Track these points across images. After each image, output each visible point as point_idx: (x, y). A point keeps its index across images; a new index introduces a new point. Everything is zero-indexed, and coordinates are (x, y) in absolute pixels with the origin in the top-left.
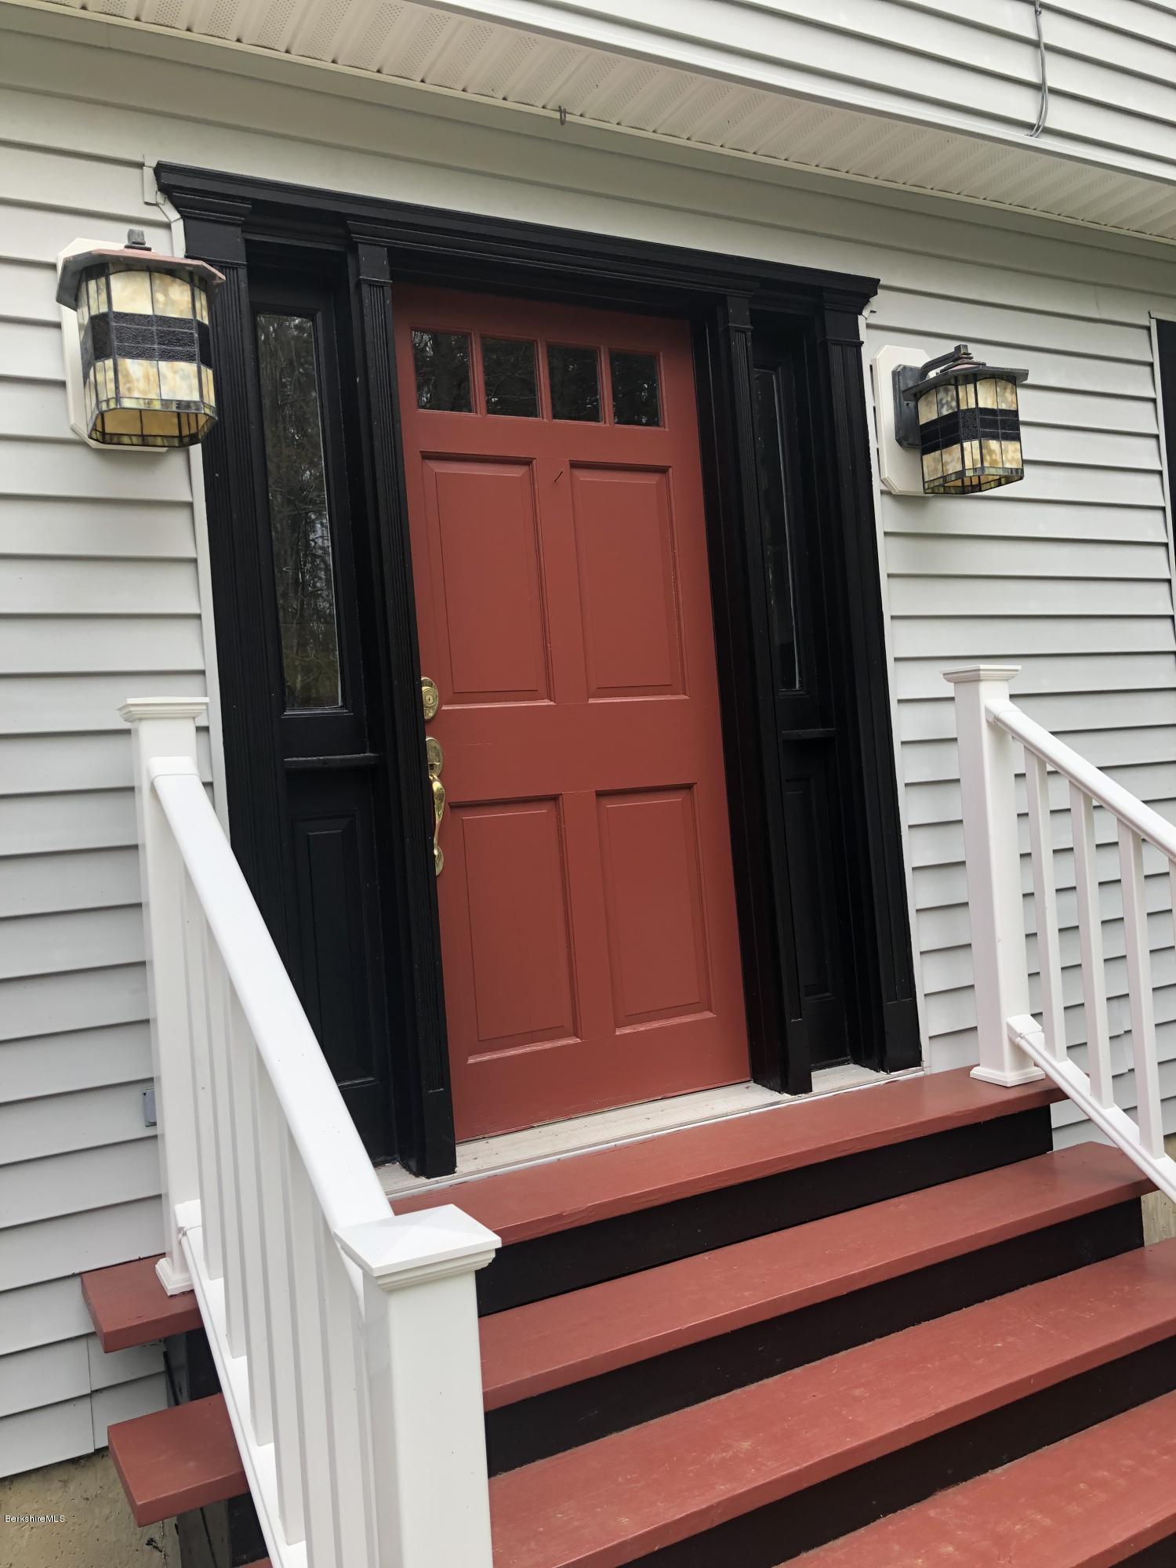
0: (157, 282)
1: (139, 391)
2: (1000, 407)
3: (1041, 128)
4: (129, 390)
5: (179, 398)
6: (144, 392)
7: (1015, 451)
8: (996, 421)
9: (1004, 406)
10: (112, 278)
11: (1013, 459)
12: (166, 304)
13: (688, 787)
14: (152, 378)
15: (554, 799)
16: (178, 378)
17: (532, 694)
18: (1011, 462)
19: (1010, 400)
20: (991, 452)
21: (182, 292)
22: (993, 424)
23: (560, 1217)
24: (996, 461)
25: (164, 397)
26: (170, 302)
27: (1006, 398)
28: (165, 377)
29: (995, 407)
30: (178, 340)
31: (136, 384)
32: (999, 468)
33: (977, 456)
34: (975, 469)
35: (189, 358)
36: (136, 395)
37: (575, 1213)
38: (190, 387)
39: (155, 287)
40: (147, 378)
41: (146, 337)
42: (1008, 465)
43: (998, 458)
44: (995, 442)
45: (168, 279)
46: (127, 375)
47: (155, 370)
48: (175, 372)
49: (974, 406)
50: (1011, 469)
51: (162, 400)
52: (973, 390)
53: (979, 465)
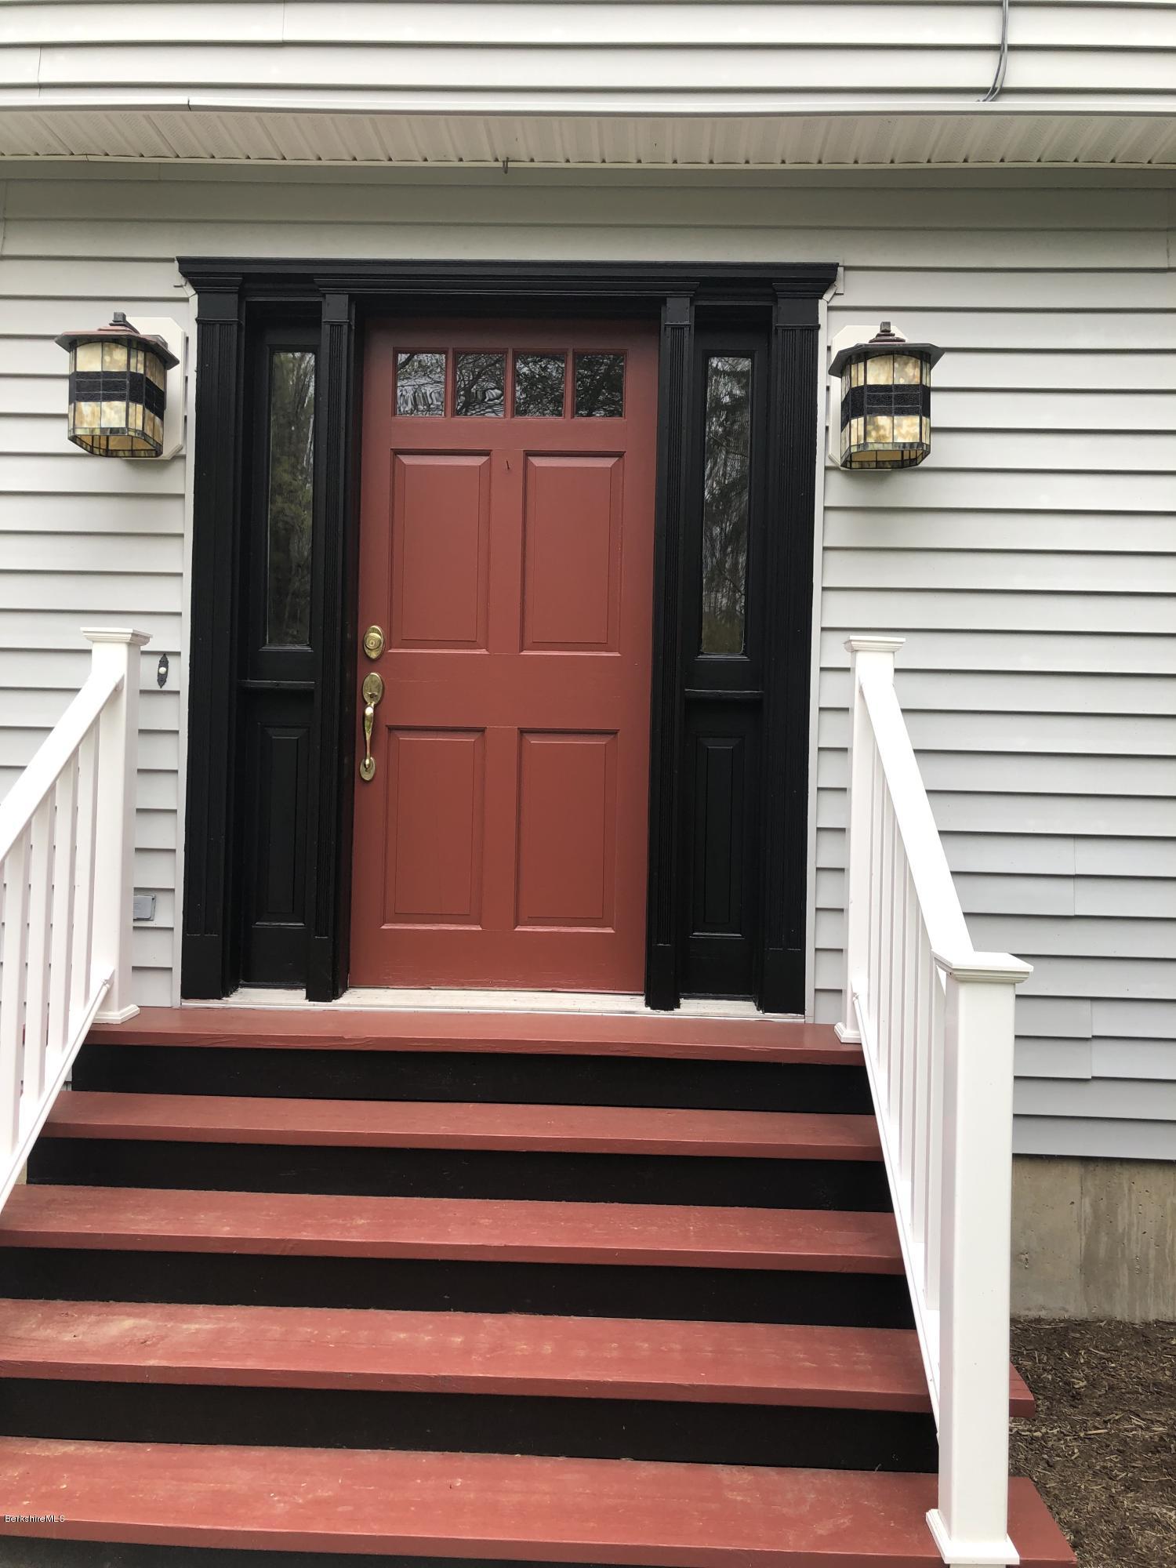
0: (106, 349)
1: (87, 423)
2: (896, 383)
3: (998, 90)
4: (82, 423)
5: (112, 426)
6: (91, 423)
7: (913, 425)
8: (890, 397)
9: (902, 382)
10: (78, 349)
11: (908, 433)
12: (110, 362)
13: (614, 733)
14: (96, 414)
15: (482, 730)
16: (113, 412)
17: (471, 644)
18: (904, 437)
19: (911, 374)
20: (877, 428)
21: (122, 355)
22: (887, 400)
23: (342, 1039)
24: (884, 437)
25: (103, 426)
26: (112, 361)
27: (906, 373)
28: (104, 412)
29: (890, 383)
30: (117, 386)
31: (85, 418)
32: (889, 443)
33: (862, 433)
34: (858, 446)
35: (120, 398)
36: (85, 426)
37: (354, 1039)
38: (120, 418)
39: (105, 352)
40: (93, 413)
41: (95, 386)
42: (900, 440)
43: (888, 433)
44: (885, 417)
45: (113, 345)
46: (81, 413)
47: (99, 408)
48: (111, 409)
49: (863, 384)
50: (904, 444)
51: (101, 428)
52: (863, 368)
53: (862, 442)
